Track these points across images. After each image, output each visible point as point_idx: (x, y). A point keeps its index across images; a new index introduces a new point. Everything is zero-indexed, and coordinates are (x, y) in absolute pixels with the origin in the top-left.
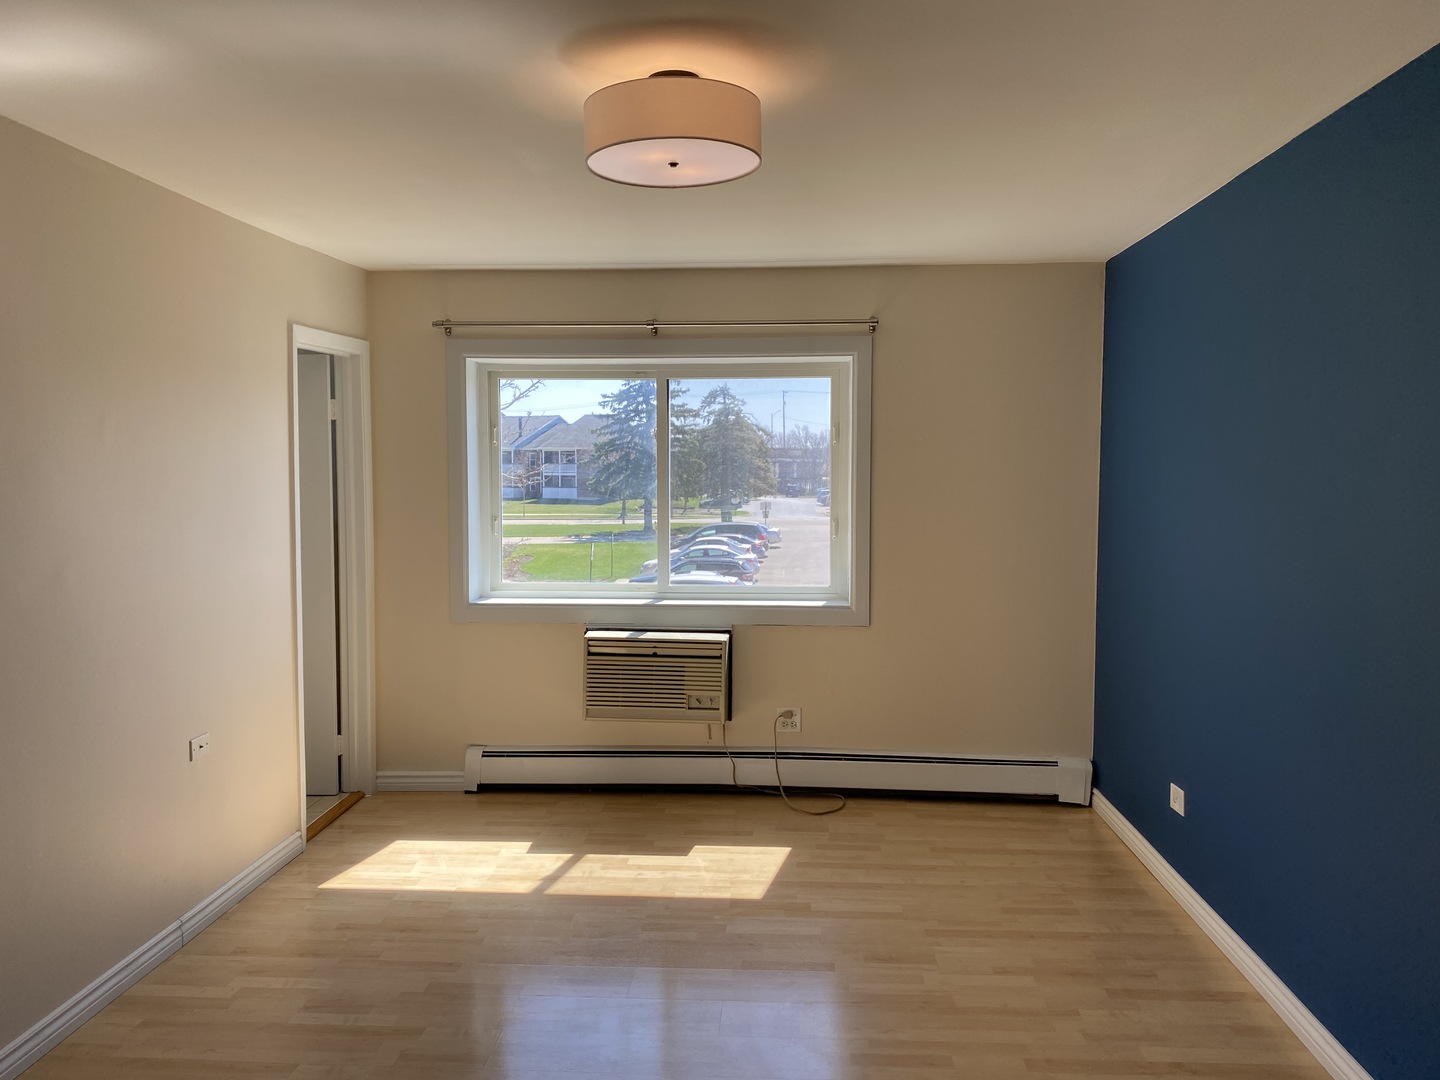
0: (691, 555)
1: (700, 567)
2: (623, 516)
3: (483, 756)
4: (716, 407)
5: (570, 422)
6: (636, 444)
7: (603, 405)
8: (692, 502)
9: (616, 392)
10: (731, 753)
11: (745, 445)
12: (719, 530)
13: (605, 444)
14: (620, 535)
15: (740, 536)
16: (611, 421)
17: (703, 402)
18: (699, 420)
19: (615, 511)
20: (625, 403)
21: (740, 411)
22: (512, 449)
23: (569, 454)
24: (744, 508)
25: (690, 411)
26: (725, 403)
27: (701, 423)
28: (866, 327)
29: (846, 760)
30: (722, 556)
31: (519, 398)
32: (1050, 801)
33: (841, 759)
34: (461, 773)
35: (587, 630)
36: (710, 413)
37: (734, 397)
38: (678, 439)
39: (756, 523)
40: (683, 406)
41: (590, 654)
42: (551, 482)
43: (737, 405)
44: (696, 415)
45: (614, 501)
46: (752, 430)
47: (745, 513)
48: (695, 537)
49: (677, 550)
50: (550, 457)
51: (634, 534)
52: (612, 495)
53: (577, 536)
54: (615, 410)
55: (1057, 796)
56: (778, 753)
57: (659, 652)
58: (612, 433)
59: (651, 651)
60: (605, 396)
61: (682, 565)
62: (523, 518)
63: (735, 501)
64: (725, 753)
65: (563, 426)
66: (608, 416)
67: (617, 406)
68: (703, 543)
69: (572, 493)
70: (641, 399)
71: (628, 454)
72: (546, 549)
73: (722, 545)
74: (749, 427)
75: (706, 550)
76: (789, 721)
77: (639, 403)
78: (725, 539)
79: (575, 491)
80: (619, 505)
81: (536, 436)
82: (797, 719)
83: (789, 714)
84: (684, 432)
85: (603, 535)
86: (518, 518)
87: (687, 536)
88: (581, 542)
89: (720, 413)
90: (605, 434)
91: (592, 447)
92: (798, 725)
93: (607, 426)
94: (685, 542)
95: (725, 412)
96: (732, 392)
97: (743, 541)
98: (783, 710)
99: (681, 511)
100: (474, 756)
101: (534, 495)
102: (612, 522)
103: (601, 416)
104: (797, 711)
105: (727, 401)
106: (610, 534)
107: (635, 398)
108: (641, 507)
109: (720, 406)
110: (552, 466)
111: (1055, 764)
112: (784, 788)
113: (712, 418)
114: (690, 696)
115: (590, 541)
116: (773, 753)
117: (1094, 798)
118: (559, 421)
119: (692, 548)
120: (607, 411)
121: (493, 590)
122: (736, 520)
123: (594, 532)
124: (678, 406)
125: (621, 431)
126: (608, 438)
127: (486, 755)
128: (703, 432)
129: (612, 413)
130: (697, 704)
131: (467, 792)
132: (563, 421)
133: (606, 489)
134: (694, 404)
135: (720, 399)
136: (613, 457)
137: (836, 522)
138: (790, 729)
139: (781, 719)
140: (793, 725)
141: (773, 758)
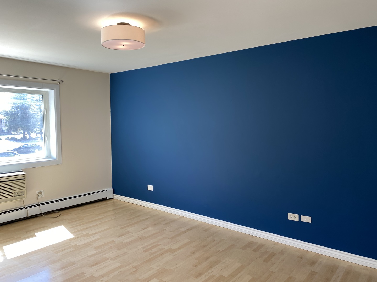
10: (26, 207)
32: (106, 199)
33: (57, 202)
55: (107, 198)
56: (40, 204)
57: (3, 180)
64: (25, 208)
76: (40, 194)
82: (43, 194)
83: (40, 192)
92: (43, 195)
98: (38, 192)
104: (42, 191)
111: (106, 190)
112: (43, 213)
114: (14, 193)
116: (38, 204)
117: (114, 196)
130: (17, 194)
137: (47, 136)
138: (40, 197)
139: (38, 194)
140: (42, 195)
141: (38, 206)
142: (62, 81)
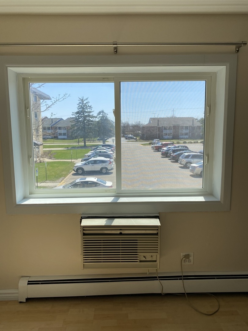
0: (97, 152)
1: (100, 156)
2: (78, 142)
3: (28, 284)
4: (101, 115)
5: (65, 119)
6: (81, 125)
7: (73, 115)
8: (95, 139)
9: (76, 112)
10: (159, 277)
11: (108, 125)
12: (103, 146)
13: (74, 125)
14: (78, 147)
15: (108, 147)
16: (75, 119)
17: (98, 114)
18: (96, 119)
19: (76, 141)
20: (78, 114)
21: (107, 116)
22: (50, 126)
23: (65, 127)
24: (108, 140)
25: (95, 116)
26: (103, 114)
27: (97, 120)
28: (233, 47)
29: (217, 278)
30: (104, 153)
31: (48, 108)
34: (17, 291)
35: (82, 218)
36: (99, 117)
37: (105, 113)
38: (92, 123)
39: (112, 144)
40: (93, 115)
41: (84, 234)
42: (60, 134)
43: (106, 115)
44: (96, 117)
45: (76, 139)
46: (110, 121)
47: (108, 141)
48: (97, 148)
49: (93, 151)
50: (60, 128)
51: (81, 147)
52: (76, 137)
53: (67, 148)
54: (76, 116)
56: (184, 276)
57: (124, 232)
58: (75, 122)
59: (118, 232)
60: (73, 113)
61: (95, 155)
62: (54, 143)
63: (106, 139)
64: (156, 277)
65: (63, 121)
66: (74, 118)
67: (76, 115)
68: (99, 149)
69: (66, 137)
70: (82, 113)
71: (79, 127)
72: (59, 151)
73: (104, 150)
74: (109, 120)
75: (100, 151)
76: (187, 259)
77: (82, 114)
78: (105, 148)
79: (66, 136)
80: (77, 140)
81: (56, 123)
82: (191, 258)
83: (187, 256)
84: (93, 122)
85: (74, 147)
86: (52, 143)
87: (95, 148)
88: (68, 149)
89: (102, 117)
90: (74, 122)
91: (70, 126)
92: (192, 261)
93: (74, 120)
94: (94, 149)
95: (103, 117)
96: (105, 112)
97: (109, 149)
98: (184, 254)
99: (92, 141)
100: (23, 283)
101: (56, 138)
102: (76, 144)
103: (72, 118)
104: (192, 254)
105: (104, 114)
106: (76, 147)
107: (81, 113)
108: (83, 140)
109: (102, 115)
110: (60, 130)
112: (187, 294)
113: (100, 118)
114: (140, 255)
115: (71, 149)
116: (181, 276)
118: (62, 119)
119: (97, 151)
120: (74, 116)
121: (31, 193)
122: (107, 143)
123: (72, 147)
124: (91, 115)
125: (77, 122)
126: (74, 123)
127: (30, 283)
128: (98, 121)
129: (75, 117)
130: (144, 259)
131: (21, 302)
132: (63, 120)
133: (74, 136)
134: (95, 115)
135: (102, 114)
136: (76, 128)
137: (208, 156)
138: (187, 263)
139: (184, 259)
140: (190, 261)
141: (181, 279)
142: (244, 44)
